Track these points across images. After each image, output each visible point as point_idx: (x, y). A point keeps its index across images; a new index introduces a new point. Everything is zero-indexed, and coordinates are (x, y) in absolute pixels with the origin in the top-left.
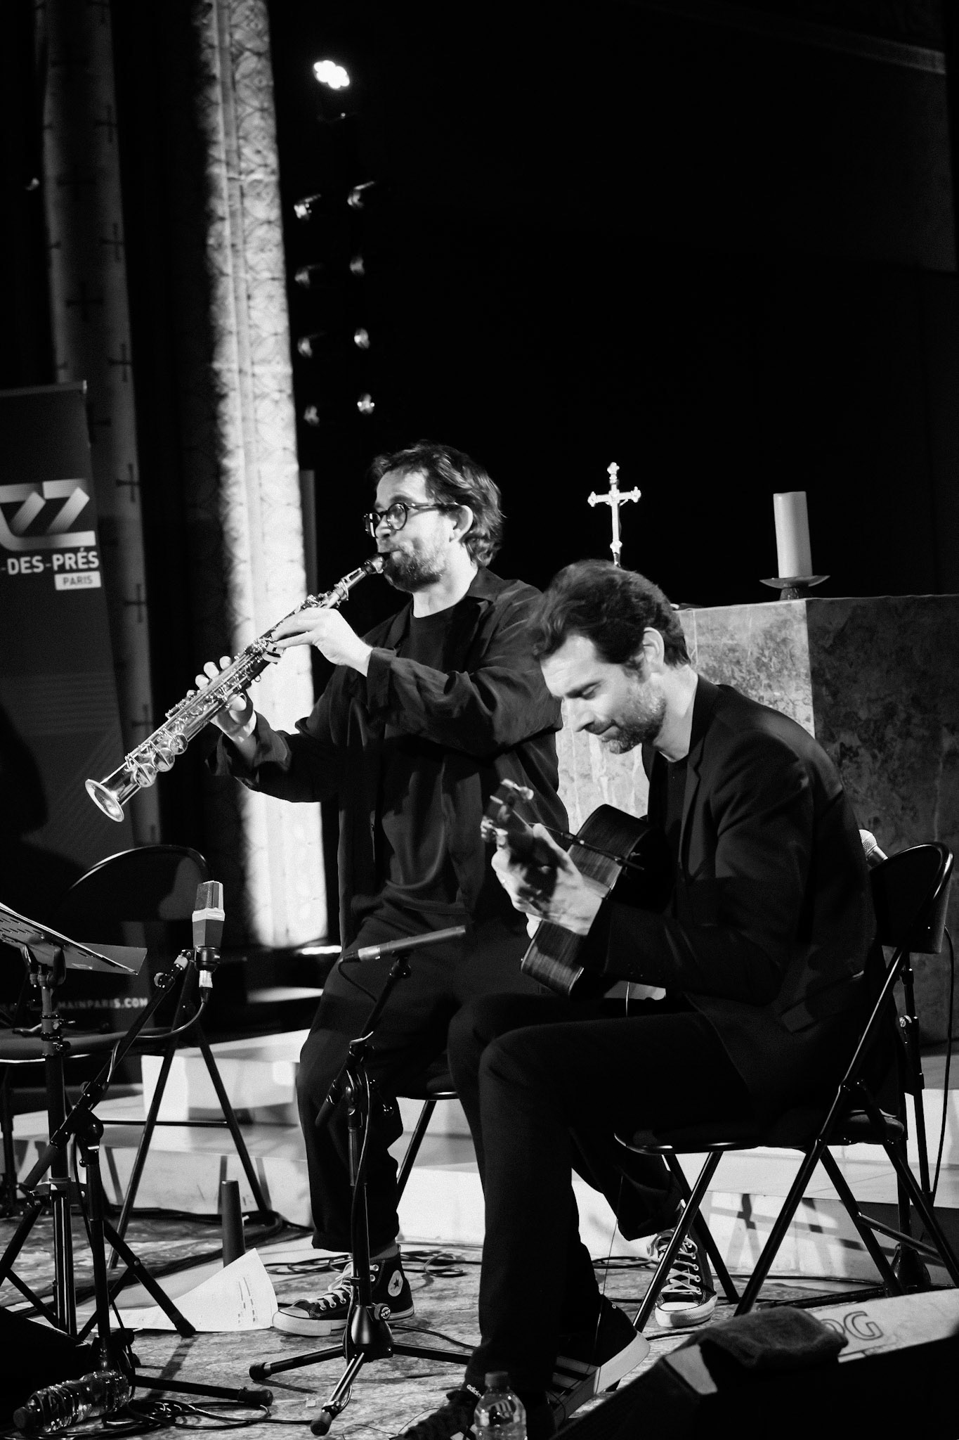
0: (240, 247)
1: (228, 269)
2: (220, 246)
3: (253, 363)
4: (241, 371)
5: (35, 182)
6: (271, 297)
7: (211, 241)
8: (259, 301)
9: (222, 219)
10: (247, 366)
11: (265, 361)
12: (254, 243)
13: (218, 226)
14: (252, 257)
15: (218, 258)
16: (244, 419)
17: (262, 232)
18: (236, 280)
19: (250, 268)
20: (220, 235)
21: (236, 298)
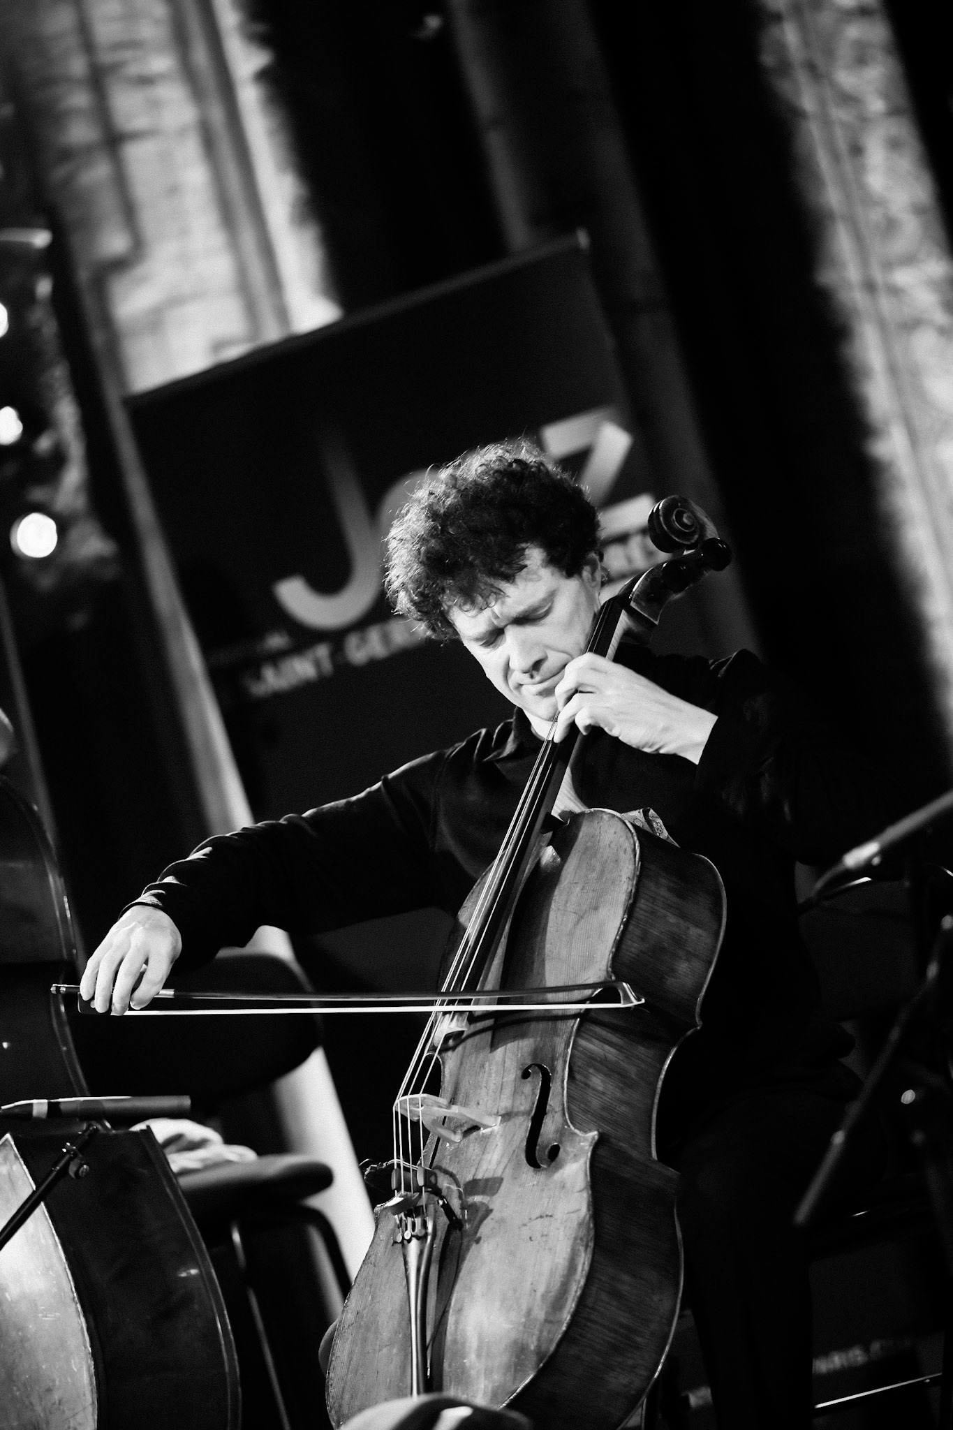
0: (820, 61)
1: (807, 101)
2: (785, 67)
3: (888, 265)
4: (870, 287)
5: (433, 22)
6: (894, 145)
7: (768, 59)
8: (876, 154)
9: (777, 18)
10: (878, 276)
11: (909, 260)
12: (844, 52)
13: (774, 31)
14: (846, 78)
15: (784, 87)
16: (893, 369)
17: (854, 31)
18: (827, 123)
19: (848, 99)
20: (781, 47)
21: (836, 157)
